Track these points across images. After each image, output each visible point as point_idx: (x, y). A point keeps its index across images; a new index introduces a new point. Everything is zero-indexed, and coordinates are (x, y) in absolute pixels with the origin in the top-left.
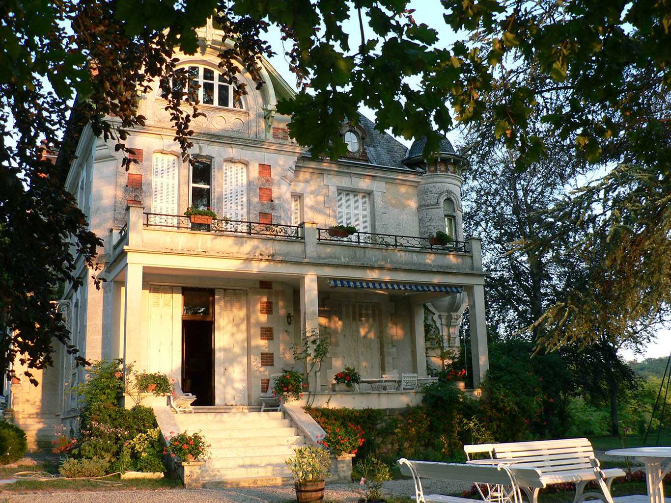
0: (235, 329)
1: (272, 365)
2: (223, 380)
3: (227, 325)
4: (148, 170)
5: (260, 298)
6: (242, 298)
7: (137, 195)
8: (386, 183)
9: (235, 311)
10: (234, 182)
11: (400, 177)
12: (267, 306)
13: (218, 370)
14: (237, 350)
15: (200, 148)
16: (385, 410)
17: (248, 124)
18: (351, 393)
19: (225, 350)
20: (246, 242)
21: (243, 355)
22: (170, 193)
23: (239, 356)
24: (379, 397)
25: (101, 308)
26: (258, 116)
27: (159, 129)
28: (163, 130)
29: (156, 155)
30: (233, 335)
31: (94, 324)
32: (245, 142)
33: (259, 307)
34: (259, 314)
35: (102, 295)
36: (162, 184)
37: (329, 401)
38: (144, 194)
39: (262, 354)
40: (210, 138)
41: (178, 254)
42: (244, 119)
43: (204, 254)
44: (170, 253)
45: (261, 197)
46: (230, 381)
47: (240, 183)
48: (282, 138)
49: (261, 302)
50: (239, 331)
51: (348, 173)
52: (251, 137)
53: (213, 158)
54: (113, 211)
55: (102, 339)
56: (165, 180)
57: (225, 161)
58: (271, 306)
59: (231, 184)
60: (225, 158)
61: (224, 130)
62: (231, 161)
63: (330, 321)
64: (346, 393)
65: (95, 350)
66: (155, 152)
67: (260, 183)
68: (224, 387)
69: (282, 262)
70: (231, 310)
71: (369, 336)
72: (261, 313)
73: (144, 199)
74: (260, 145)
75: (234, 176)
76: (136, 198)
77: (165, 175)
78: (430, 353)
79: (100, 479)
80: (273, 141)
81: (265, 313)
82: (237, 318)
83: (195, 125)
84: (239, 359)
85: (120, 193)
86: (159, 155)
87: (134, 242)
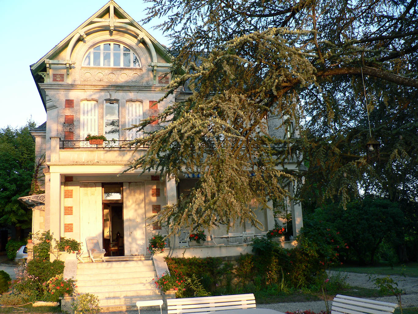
0: (137, 207)
1: (160, 229)
2: (130, 240)
3: (132, 204)
4: (78, 112)
5: (152, 187)
6: (141, 187)
7: (70, 128)
9: (137, 195)
10: (134, 114)
12: (156, 191)
13: (126, 233)
14: (139, 220)
15: (110, 95)
16: (224, 258)
17: (142, 77)
18: (200, 247)
19: (130, 220)
20: (127, 154)
21: (143, 223)
23: (140, 223)
24: (220, 249)
26: (148, 70)
27: (83, 86)
28: (86, 86)
29: (84, 102)
30: (136, 210)
32: (139, 88)
33: (151, 192)
34: (151, 197)
36: (87, 120)
37: (184, 253)
38: (75, 127)
40: (116, 88)
41: (81, 165)
42: (139, 73)
43: (98, 164)
44: (76, 165)
46: (134, 239)
47: (138, 114)
48: (165, 83)
49: (153, 189)
50: (140, 208)
52: (144, 84)
53: (119, 100)
56: (89, 117)
57: (127, 101)
58: (159, 191)
59: (132, 116)
60: (127, 99)
61: (127, 82)
62: (131, 101)
64: (196, 247)
66: (82, 100)
67: (150, 113)
68: (130, 243)
70: (134, 195)
72: (153, 196)
73: (75, 130)
74: (149, 89)
75: (134, 110)
76: (70, 130)
77: (89, 114)
78: (278, 215)
79: (19, 307)
80: (159, 85)
81: (155, 196)
82: (138, 200)
83: (107, 81)
84: (140, 226)
85: (60, 128)
86: (86, 102)
87: (54, 160)
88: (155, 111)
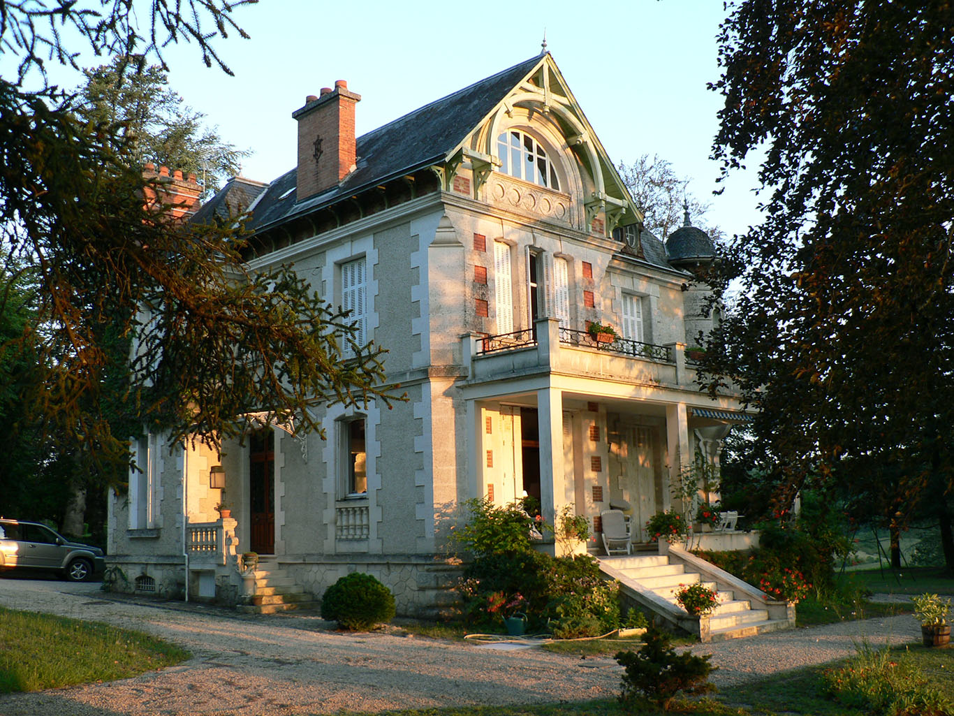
1: (602, 501)
4: (491, 262)
5: (589, 422)
7: (483, 294)
8: (660, 286)
11: (674, 282)
12: (595, 431)
15: (535, 239)
17: (569, 212)
18: (713, 534)
22: (506, 292)
25: (453, 432)
26: (579, 202)
28: (506, 213)
29: (497, 244)
30: (564, 463)
31: (445, 452)
33: (589, 432)
34: (589, 441)
35: (453, 416)
38: (489, 292)
39: (594, 487)
40: (542, 226)
42: (565, 204)
44: (585, 377)
45: (585, 303)
47: (563, 285)
48: (599, 232)
49: (590, 427)
51: (631, 272)
52: (575, 227)
53: (544, 250)
54: (463, 313)
55: (457, 472)
56: (502, 275)
57: (555, 255)
58: (598, 431)
60: (554, 251)
62: (560, 256)
63: (620, 448)
65: (447, 484)
66: (496, 240)
67: (584, 285)
69: (665, 388)
71: (646, 465)
72: (592, 440)
73: (490, 298)
74: (585, 239)
76: (483, 297)
77: (501, 269)
85: (468, 291)
87: (554, 362)
88: (590, 282)
